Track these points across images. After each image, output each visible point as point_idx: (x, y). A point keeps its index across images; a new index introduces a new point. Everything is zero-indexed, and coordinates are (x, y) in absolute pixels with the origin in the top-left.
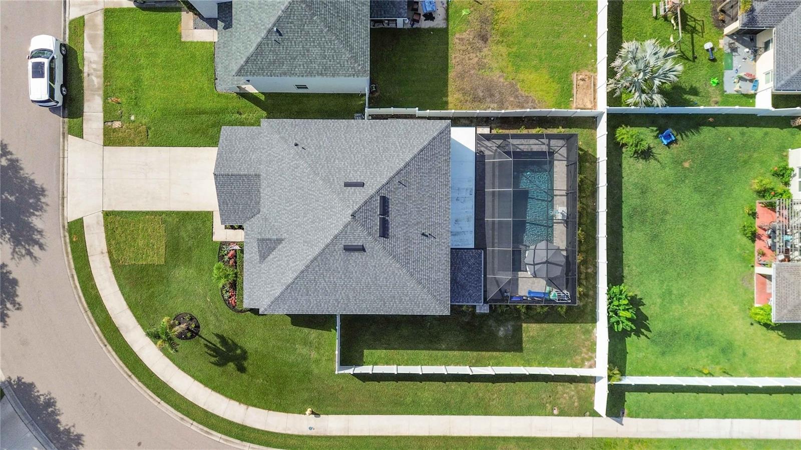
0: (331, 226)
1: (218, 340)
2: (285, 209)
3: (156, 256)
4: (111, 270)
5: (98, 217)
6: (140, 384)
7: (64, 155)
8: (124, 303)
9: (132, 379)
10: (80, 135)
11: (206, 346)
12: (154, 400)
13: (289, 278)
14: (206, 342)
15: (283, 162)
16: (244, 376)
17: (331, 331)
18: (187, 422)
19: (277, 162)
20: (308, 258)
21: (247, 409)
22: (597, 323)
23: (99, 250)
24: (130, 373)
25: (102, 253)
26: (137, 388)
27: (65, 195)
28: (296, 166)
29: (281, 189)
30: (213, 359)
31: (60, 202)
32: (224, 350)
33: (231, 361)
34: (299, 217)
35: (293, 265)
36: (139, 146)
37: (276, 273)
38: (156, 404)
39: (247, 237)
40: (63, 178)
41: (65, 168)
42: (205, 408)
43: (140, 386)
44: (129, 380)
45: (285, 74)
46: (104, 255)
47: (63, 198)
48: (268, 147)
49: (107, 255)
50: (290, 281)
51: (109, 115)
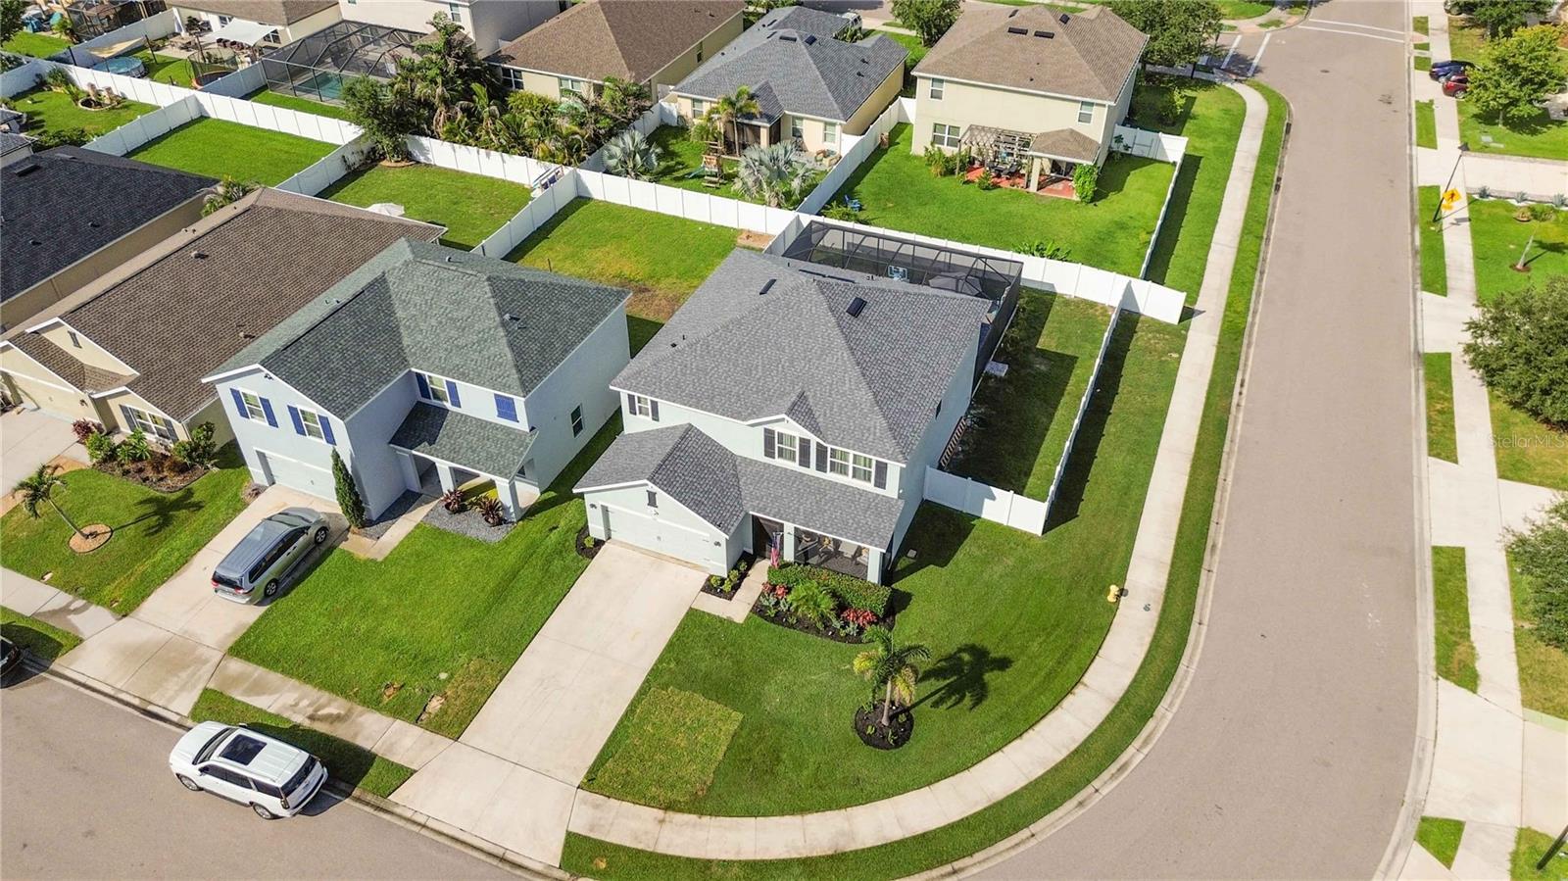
0: (814, 312)
1: (932, 680)
2: (759, 379)
3: (723, 723)
4: (706, 819)
5: (585, 802)
6: (979, 856)
7: (419, 824)
8: (787, 818)
9: (962, 870)
10: (404, 774)
11: (936, 704)
12: (1023, 842)
13: (864, 396)
14: (929, 702)
15: (689, 366)
16: (1017, 665)
17: (974, 525)
18: (1089, 797)
19: (685, 375)
20: (845, 359)
21: (1085, 685)
22: (1059, 290)
23: (652, 826)
24: (948, 868)
25: (662, 821)
26: (986, 866)
27: (499, 852)
28: (704, 347)
29: (726, 378)
30: (968, 701)
31: (508, 869)
32: (956, 678)
33: (982, 674)
34: (780, 359)
35: (847, 386)
36: (501, 681)
37: (849, 418)
38: (1033, 842)
39: (768, 511)
40: (463, 843)
41: (446, 830)
42: (1065, 753)
43: (984, 861)
44: (961, 876)
45: (566, 352)
46: (667, 819)
47: (502, 859)
48: (654, 384)
49: (670, 814)
50: (870, 396)
51: (408, 710)
